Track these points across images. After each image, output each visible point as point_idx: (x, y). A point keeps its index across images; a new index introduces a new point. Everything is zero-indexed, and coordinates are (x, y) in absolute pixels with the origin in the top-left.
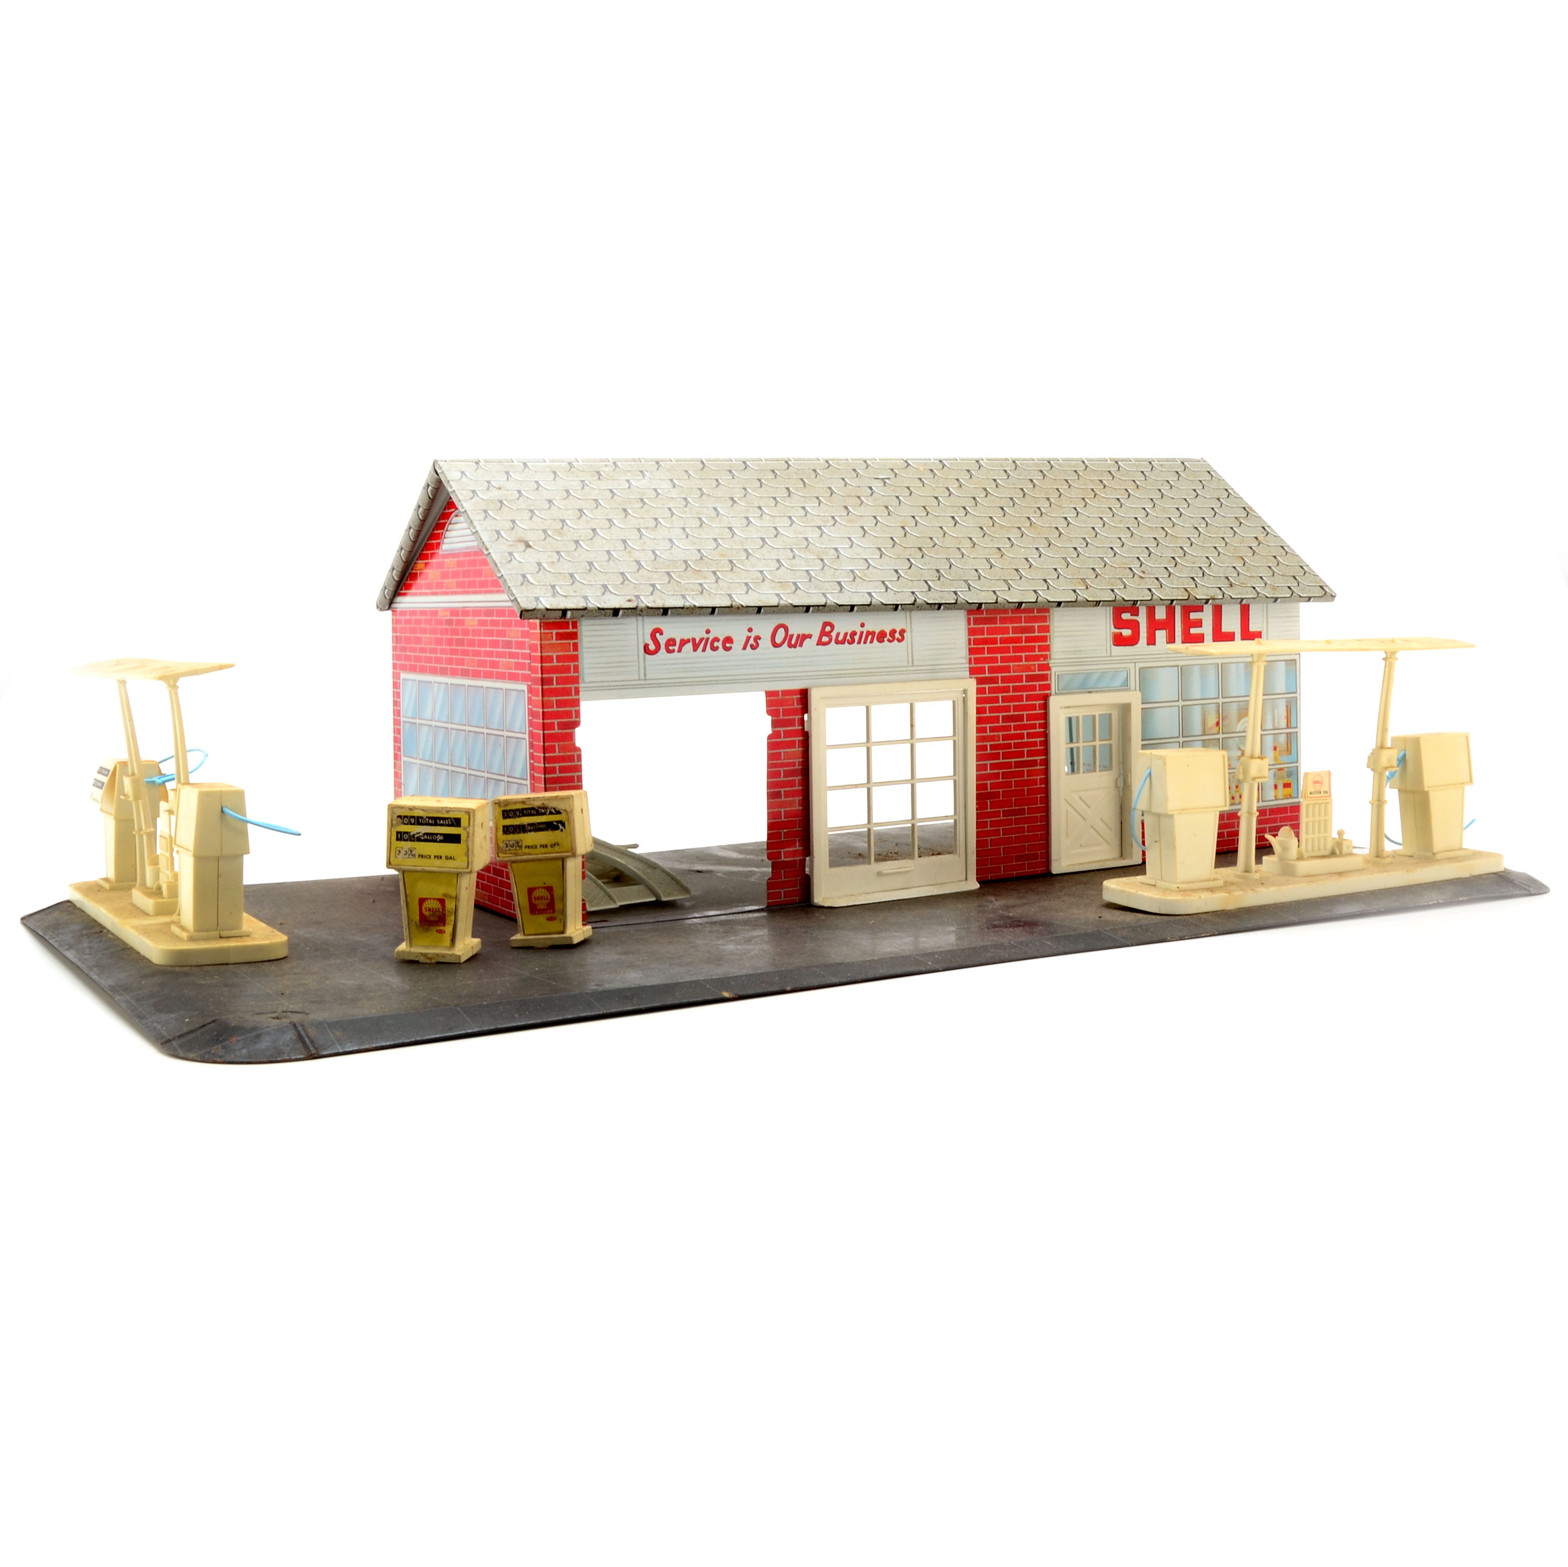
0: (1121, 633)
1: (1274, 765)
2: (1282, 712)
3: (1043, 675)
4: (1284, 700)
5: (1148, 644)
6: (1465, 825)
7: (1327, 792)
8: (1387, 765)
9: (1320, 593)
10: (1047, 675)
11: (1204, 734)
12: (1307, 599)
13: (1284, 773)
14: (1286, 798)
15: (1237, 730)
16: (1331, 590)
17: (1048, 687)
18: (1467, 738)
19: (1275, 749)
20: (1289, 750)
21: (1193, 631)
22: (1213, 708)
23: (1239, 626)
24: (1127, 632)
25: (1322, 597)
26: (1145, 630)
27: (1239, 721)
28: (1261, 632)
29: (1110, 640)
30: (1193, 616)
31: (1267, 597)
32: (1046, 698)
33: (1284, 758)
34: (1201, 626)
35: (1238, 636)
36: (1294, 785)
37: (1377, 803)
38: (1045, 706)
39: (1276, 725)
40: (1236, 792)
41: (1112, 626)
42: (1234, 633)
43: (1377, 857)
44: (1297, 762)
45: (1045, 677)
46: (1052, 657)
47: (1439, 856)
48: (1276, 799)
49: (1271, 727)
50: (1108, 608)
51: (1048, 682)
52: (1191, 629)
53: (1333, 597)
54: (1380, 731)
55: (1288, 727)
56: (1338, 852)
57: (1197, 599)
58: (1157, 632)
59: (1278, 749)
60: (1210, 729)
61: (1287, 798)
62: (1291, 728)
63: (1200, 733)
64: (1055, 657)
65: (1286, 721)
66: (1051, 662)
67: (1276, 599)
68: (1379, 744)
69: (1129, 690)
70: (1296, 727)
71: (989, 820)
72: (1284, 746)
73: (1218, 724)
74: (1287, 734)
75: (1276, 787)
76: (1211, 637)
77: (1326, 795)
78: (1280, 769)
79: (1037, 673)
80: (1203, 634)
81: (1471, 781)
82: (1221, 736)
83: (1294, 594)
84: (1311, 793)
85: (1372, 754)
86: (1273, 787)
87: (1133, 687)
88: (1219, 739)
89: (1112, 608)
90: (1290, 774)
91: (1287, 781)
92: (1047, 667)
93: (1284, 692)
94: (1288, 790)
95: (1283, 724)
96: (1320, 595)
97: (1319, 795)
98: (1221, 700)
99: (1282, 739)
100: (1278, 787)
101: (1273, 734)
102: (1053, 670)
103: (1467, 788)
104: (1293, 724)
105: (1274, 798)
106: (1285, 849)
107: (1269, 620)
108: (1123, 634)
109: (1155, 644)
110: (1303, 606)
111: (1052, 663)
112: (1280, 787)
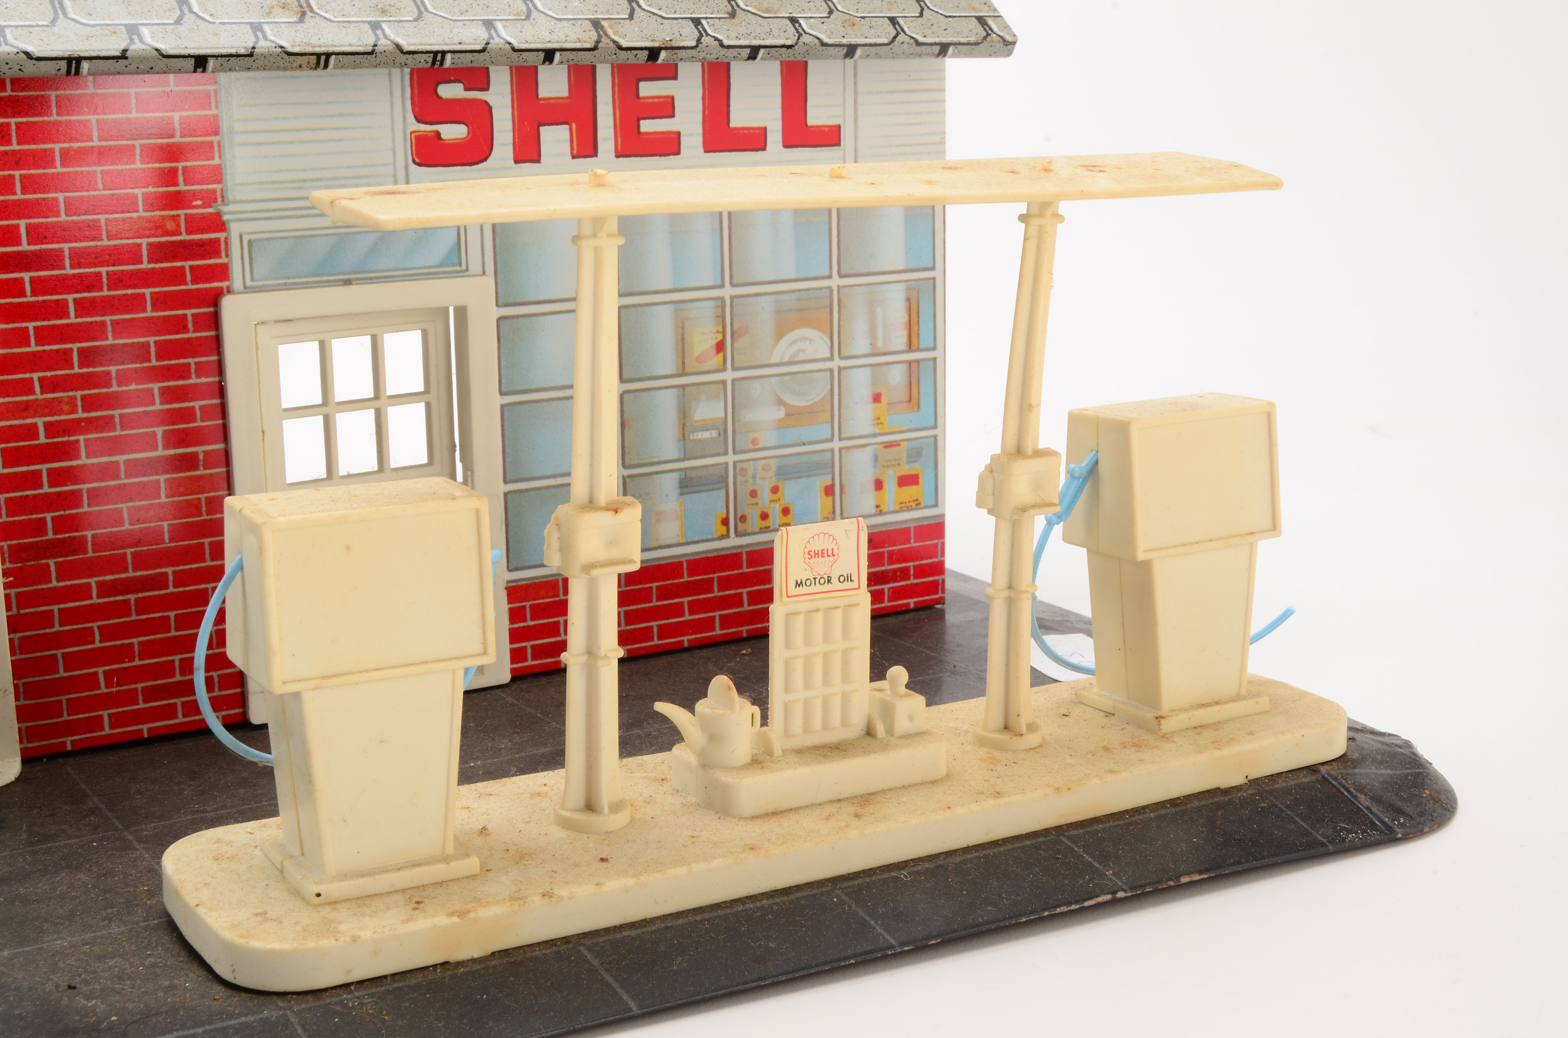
0: (438, 134)
1: (875, 435)
2: (898, 315)
3: (202, 244)
4: (902, 286)
5: (517, 161)
6: (1255, 629)
7: (849, 578)
8: (1030, 499)
9: (976, 32)
10: (217, 240)
11: (683, 374)
12: (937, 49)
13: (901, 452)
14: (905, 507)
15: (775, 359)
16: (1007, 27)
17: (223, 272)
18: (1269, 418)
19: (877, 398)
20: (912, 400)
21: (647, 126)
22: (706, 311)
23: (778, 113)
24: (453, 132)
25: (977, 44)
26: (509, 125)
27: (779, 337)
28: (838, 128)
29: (403, 151)
30: (648, 89)
31: (823, 44)
32: (214, 299)
33: (903, 419)
34: (672, 116)
35: (775, 137)
36: (926, 480)
37: (1005, 594)
38: (215, 320)
39: (880, 344)
40: (772, 501)
41: (411, 117)
42: (765, 130)
43: (1006, 728)
44: (935, 427)
45: (212, 248)
46: (230, 196)
47: (1167, 726)
48: (881, 513)
49: (867, 350)
50: (396, 72)
51: (223, 260)
52: (642, 122)
53: (1007, 45)
54: (1014, 410)
55: (911, 346)
56: (880, 730)
57: (621, 48)
58: (544, 130)
59: (884, 399)
60: (699, 359)
61: (909, 509)
62: (919, 350)
63: (670, 369)
64: (239, 197)
65: (905, 333)
66: (225, 209)
67: (851, 50)
68: (1012, 445)
69: (464, 273)
70: (934, 348)
71: (55, 608)
72: (901, 392)
73: (720, 347)
74: (910, 363)
75: (879, 485)
76: (699, 140)
77: (847, 585)
78: (889, 445)
79: (185, 237)
80: (678, 134)
81: (1274, 527)
82: (729, 375)
83: (902, 37)
84: (798, 584)
85: (990, 469)
86: (872, 486)
87: (475, 264)
88: (724, 383)
89: (407, 71)
90: (915, 455)
91: (907, 469)
92: (218, 224)
93: (902, 267)
94: (910, 492)
95: (899, 340)
96: (973, 39)
97: (827, 587)
98: (727, 292)
99: (897, 376)
100: (886, 485)
101: (872, 365)
102: (235, 229)
103: (1265, 547)
104: (925, 341)
105: (873, 511)
106: (714, 737)
107: (860, 99)
108: (443, 136)
109: (538, 161)
110: (953, 65)
111: (228, 212)
112: (891, 485)
